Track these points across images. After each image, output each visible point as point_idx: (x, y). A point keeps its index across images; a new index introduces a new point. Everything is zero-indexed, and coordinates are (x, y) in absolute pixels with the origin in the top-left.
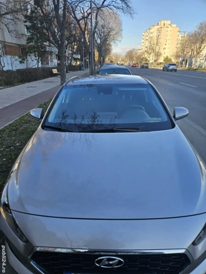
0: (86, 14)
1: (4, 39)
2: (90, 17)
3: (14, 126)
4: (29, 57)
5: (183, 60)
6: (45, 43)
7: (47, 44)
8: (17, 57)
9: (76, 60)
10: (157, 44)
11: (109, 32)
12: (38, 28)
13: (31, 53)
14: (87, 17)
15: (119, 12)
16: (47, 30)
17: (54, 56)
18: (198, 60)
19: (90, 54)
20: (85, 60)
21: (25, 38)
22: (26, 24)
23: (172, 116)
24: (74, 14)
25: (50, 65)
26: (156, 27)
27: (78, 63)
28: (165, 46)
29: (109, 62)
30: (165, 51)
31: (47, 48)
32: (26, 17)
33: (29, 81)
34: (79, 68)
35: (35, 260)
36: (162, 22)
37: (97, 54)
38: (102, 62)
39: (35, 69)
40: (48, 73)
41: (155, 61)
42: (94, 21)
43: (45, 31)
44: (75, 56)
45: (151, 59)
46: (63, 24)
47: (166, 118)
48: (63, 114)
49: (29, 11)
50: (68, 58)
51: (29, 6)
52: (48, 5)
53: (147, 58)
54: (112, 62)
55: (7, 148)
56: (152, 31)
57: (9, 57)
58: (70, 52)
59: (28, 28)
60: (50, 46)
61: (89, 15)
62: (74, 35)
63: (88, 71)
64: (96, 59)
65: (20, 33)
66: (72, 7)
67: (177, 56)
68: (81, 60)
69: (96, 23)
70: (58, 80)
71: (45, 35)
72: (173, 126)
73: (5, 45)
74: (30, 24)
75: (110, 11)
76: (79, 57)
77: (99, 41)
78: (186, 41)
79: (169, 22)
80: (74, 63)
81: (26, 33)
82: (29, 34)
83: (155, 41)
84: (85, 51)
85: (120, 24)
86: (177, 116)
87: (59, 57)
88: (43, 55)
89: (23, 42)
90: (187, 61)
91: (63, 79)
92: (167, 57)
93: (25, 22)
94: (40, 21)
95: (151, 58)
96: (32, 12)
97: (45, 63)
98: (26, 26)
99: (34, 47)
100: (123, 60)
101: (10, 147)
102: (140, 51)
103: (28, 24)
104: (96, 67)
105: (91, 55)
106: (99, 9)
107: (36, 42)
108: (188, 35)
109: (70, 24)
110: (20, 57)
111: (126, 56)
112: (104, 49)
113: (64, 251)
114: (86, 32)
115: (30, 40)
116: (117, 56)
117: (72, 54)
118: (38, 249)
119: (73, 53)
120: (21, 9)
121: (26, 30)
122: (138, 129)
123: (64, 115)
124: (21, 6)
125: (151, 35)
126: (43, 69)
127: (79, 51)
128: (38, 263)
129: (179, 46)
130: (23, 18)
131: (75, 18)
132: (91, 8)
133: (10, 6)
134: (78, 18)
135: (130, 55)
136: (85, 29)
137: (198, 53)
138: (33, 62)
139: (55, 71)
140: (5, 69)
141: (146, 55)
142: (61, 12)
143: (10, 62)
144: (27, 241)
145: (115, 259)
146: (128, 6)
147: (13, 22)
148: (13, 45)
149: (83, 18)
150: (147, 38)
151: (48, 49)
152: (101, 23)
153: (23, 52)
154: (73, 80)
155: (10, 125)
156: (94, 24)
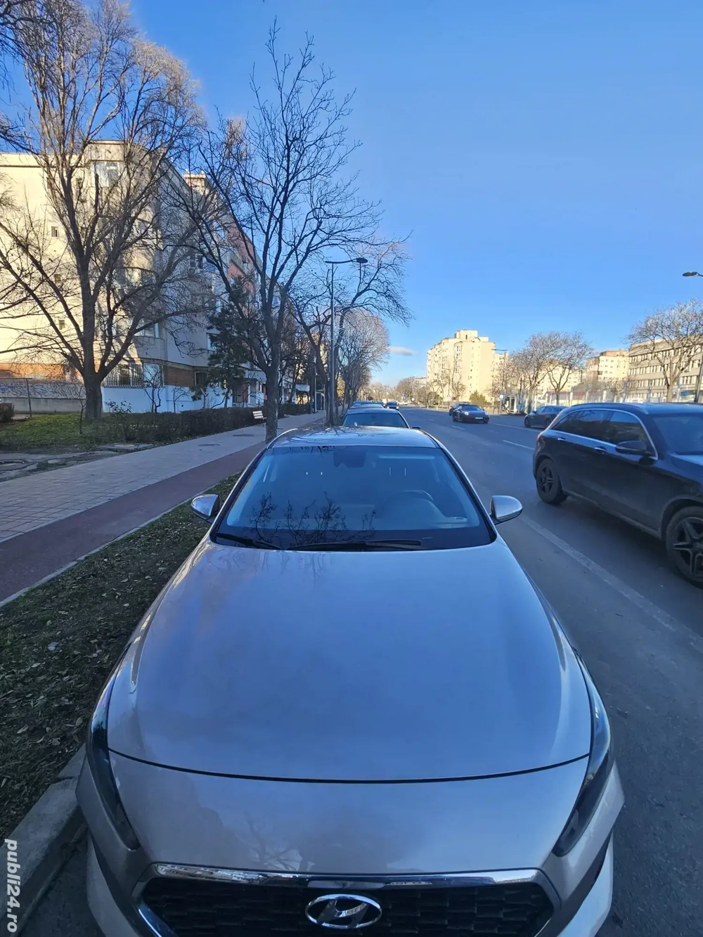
0: (322, 318)
1: (166, 357)
2: (329, 322)
3: (159, 528)
4: (209, 390)
5: (508, 399)
6: (243, 365)
7: (246, 365)
8: (187, 389)
9: (301, 394)
10: (455, 370)
11: (366, 347)
12: (233, 339)
13: (215, 382)
14: (324, 323)
15: (384, 317)
16: (249, 341)
17: (259, 387)
18: (536, 399)
19: (328, 384)
20: (319, 395)
21: (206, 356)
22: (211, 331)
23: (488, 515)
24: (301, 317)
25: (250, 403)
26: (452, 341)
27: (305, 399)
28: (471, 374)
29: (365, 399)
30: (470, 381)
31: (247, 372)
32: (211, 319)
33: (205, 433)
34: (307, 409)
35: (149, 904)
36: (463, 333)
37: (341, 383)
38: (351, 398)
39: (221, 410)
40: (243, 419)
41: (454, 398)
42: (336, 328)
43: (245, 344)
44: (298, 387)
45: (447, 395)
46: (277, 333)
47: (476, 520)
48: (263, 503)
49: (219, 310)
50: (286, 390)
51: (219, 303)
52: (254, 301)
53: (439, 393)
54: (370, 398)
55: (138, 577)
56: (444, 347)
57: (171, 388)
58: (291, 380)
59: (213, 339)
60: (252, 369)
61: (327, 320)
62: (300, 352)
63: (322, 414)
64: (340, 393)
65: (196, 347)
66: (297, 306)
67: (495, 392)
68: (311, 394)
69: (341, 333)
70: (261, 431)
71: (245, 350)
72: (492, 538)
73: (166, 367)
74: (218, 332)
75: (366, 313)
76: (308, 389)
77: (345, 362)
78: (509, 366)
79: (474, 333)
80: (297, 401)
81: (209, 347)
82: (214, 348)
83: (452, 365)
84: (319, 379)
85: (385, 334)
86: (498, 516)
87: (268, 388)
88: (237, 385)
89: (203, 362)
90: (513, 401)
91: (272, 432)
92: (476, 393)
93: (209, 328)
94: (237, 327)
95: (446, 393)
96: (224, 312)
97: (240, 399)
98: (210, 334)
99: (222, 372)
100: (391, 396)
101: (145, 575)
102: (424, 381)
103: (215, 331)
104: (340, 408)
105: (330, 386)
106: (346, 310)
107: (227, 363)
108: (511, 356)
109: (292, 334)
110: (192, 389)
111: (398, 389)
112: (356, 375)
113: (237, 876)
114: (322, 347)
115: (214, 358)
116: (381, 389)
117: (294, 384)
118: (162, 870)
119: (296, 382)
120: (203, 307)
121: (209, 341)
122: (419, 544)
123: (264, 507)
124: (204, 303)
125: (444, 354)
126: (235, 411)
127: (307, 378)
128: (156, 910)
129: (496, 373)
130: (206, 323)
131: (303, 323)
132: (331, 308)
133: (184, 302)
134: (308, 324)
135: (406, 388)
136: (320, 342)
137: (533, 387)
138: (217, 398)
139: (258, 415)
140: (160, 410)
141: (436, 388)
142: (275, 312)
143: (171, 398)
144: (135, 845)
145: (360, 903)
146: (398, 306)
147: (186, 328)
148: (182, 367)
149: (318, 323)
150: (437, 359)
151: (247, 375)
152: (349, 332)
153: (199, 380)
154: (289, 436)
155: (152, 524)
156: (336, 334)
